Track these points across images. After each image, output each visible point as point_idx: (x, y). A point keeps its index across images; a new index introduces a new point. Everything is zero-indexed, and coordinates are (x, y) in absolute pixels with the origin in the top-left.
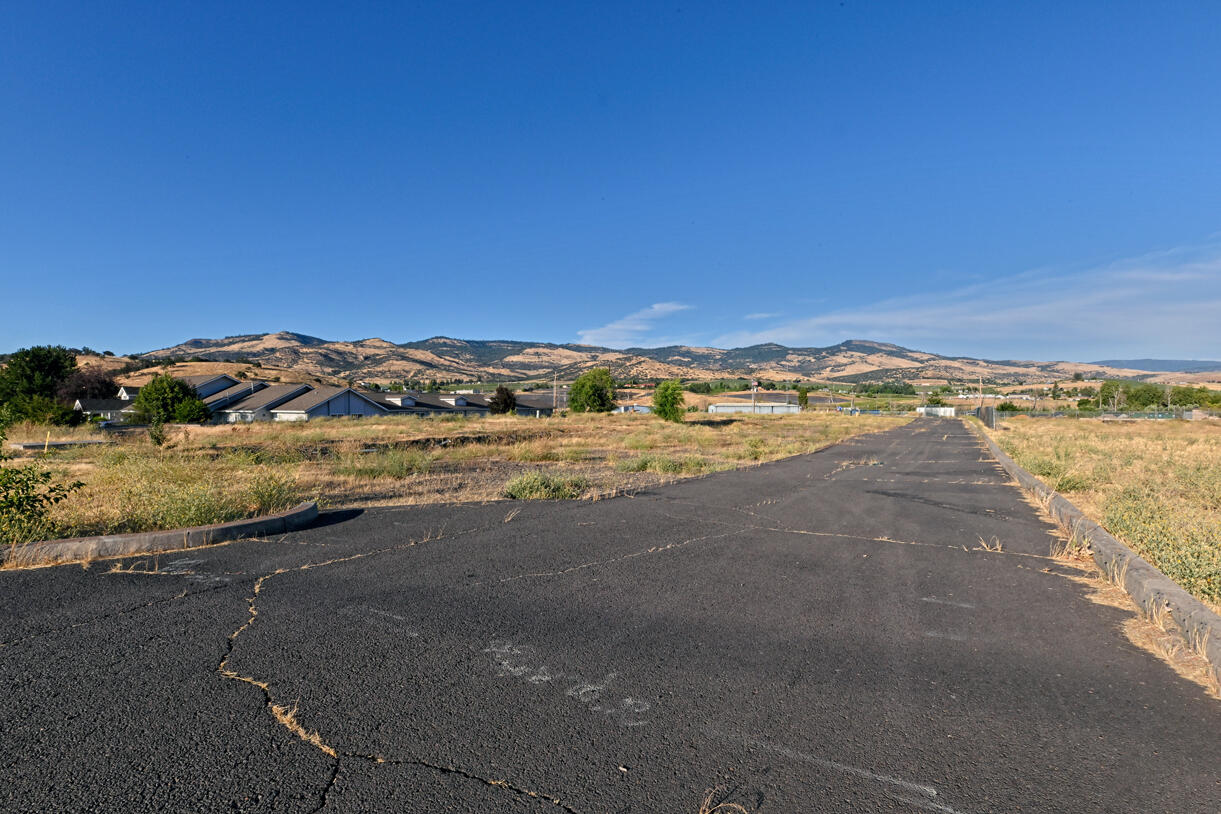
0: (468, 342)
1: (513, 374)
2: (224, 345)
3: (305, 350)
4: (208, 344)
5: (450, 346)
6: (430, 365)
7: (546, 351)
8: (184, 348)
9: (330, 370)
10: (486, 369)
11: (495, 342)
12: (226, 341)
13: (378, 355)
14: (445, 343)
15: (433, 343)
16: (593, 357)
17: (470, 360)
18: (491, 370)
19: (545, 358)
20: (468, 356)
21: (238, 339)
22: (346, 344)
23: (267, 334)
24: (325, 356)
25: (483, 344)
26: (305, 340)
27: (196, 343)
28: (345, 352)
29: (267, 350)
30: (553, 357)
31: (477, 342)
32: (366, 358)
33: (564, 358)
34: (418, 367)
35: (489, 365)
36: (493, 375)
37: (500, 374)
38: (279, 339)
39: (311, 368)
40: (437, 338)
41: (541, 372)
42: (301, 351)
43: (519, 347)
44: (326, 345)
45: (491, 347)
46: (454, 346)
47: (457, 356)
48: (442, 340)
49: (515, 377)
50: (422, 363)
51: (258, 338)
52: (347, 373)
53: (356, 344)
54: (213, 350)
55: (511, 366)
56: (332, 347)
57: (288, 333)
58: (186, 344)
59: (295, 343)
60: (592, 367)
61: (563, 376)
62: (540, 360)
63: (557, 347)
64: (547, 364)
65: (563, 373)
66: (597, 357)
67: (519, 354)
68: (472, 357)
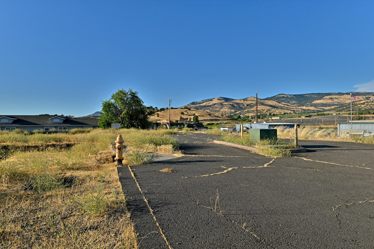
0: (294, 95)
1: (316, 109)
2: (201, 103)
3: (225, 103)
4: (196, 103)
5: (286, 98)
6: (274, 107)
7: (336, 96)
8: (190, 105)
9: (233, 111)
10: (302, 107)
11: (308, 94)
12: (202, 102)
13: (252, 104)
14: (283, 97)
15: (278, 97)
16: (367, 98)
17: (294, 104)
18: (304, 108)
19: (336, 100)
20: (294, 102)
21: (205, 101)
22: (240, 100)
23: (214, 98)
24: (232, 105)
25: (302, 96)
26: (227, 100)
27: (193, 103)
28: (239, 103)
29: (214, 104)
30: (340, 99)
31: (299, 95)
32: (247, 105)
33: (347, 100)
34: (269, 108)
35: (304, 106)
36: (304, 110)
37: (309, 110)
38: (218, 100)
39: (227, 110)
40: (280, 94)
41: (333, 107)
42: (224, 104)
43: (321, 96)
44: (233, 101)
45: (306, 97)
46: (288, 98)
47: (289, 102)
48: (282, 96)
50: (270, 106)
51: (211, 100)
52: (240, 111)
53: (245, 100)
54: (198, 105)
55: (315, 105)
56: (235, 101)
57: (221, 97)
58: (190, 104)
59: (223, 101)
60: (364, 104)
61: (344, 109)
62: (333, 101)
63: (343, 94)
64: (337, 103)
65: (344, 108)
66: (370, 98)
67: (320, 99)
68: (296, 102)
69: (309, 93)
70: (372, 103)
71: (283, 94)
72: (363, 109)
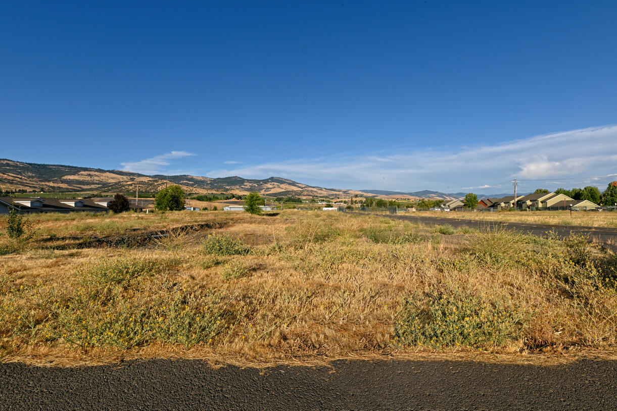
0: (29, 164)
1: (70, 187)
5: (12, 166)
7: (97, 173)
10: (47, 183)
11: (54, 165)
14: (8, 164)
16: (132, 178)
17: (32, 177)
18: (51, 184)
19: (96, 178)
20: (30, 174)
25: (44, 166)
30: (102, 177)
31: (39, 165)
33: (112, 179)
35: (50, 181)
36: (53, 187)
37: (59, 187)
41: (93, 186)
43: (75, 170)
45: (51, 169)
46: (17, 166)
47: (20, 173)
48: (5, 162)
49: (72, 189)
55: (68, 182)
60: (131, 185)
61: (110, 190)
62: (92, 179)
63: (105, 171)
64: (97, 182)
65: (110, 188)
66: (134, 179)
67: (75, 175)
68: (34, 175)
69: (56, 164)
70: (140, 185)
71: (6, 160)
72: (132, 191)
